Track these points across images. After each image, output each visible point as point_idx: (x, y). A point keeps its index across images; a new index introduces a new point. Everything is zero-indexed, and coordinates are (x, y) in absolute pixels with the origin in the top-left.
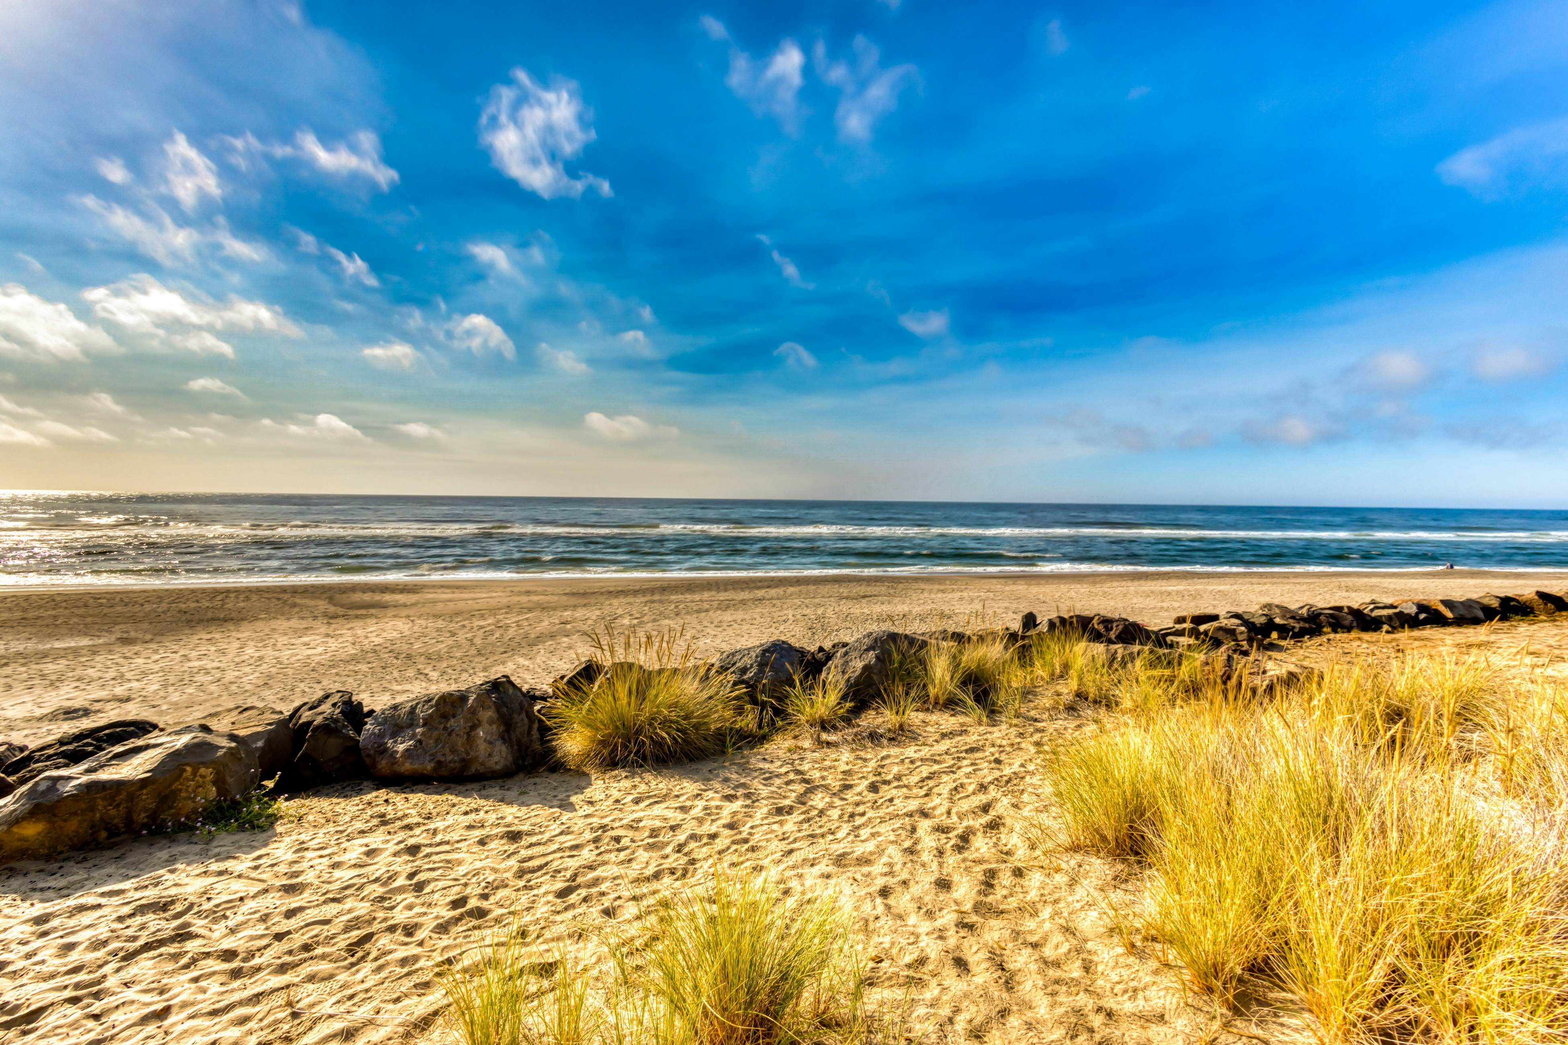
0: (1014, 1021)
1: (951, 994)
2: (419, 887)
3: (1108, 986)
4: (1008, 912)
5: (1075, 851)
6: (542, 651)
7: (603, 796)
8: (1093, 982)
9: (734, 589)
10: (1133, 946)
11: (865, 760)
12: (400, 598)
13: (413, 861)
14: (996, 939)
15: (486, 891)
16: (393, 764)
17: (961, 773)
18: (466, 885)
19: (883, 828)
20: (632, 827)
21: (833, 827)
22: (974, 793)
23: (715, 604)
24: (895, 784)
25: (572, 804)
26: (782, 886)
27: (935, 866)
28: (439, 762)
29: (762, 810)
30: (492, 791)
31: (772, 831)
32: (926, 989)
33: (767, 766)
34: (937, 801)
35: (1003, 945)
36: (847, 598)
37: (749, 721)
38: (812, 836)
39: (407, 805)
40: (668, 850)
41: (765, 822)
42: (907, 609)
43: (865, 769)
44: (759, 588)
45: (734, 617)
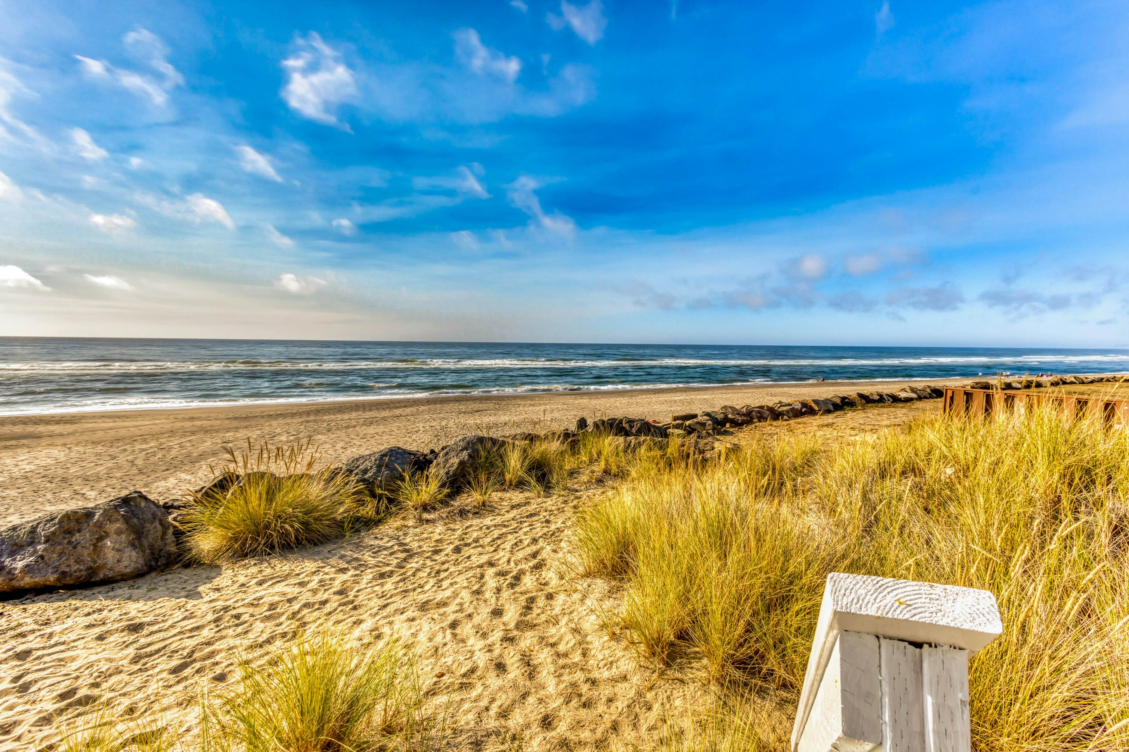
0: (531, 700)
1: (491, 689)
2: (24, 688)
3: (596, 663)
4: (539, 625)
5: (588, 577)
6: (204, 467)
7: (230, 583)
8: (587, 662)
9: (377, 409)
10: (614, 634)
11: (454, 530)
12: (56, 429)
13: (21, 665)
14: (528, 645)
15: (98, 680)
16: (11, 580)
17: (521, 532)
18: (77, 678)
19: (458, 579)
20: (252, 604)
21: (422, 583)
22: (528, 546)
23: (361, 421)
24: (474, 545)
25: (199, 593)
26: (374, 633)
27: (493, 601)
28: (64, 573)
29: (368, 575)
30: (120, 592)
31: (374, 592)
32: (473, 690)
33: (377, 542)
34: (501, 553)
35: (532, 648)
36: (464, 413)
37: (368, 510)
38: (405, 591)
39: (24, 615)
40: (283, 618)
41: (370, 585)
42: (507, 419)
43: (452, 537)
44: (397, 408)
45: (376, 431)
